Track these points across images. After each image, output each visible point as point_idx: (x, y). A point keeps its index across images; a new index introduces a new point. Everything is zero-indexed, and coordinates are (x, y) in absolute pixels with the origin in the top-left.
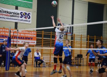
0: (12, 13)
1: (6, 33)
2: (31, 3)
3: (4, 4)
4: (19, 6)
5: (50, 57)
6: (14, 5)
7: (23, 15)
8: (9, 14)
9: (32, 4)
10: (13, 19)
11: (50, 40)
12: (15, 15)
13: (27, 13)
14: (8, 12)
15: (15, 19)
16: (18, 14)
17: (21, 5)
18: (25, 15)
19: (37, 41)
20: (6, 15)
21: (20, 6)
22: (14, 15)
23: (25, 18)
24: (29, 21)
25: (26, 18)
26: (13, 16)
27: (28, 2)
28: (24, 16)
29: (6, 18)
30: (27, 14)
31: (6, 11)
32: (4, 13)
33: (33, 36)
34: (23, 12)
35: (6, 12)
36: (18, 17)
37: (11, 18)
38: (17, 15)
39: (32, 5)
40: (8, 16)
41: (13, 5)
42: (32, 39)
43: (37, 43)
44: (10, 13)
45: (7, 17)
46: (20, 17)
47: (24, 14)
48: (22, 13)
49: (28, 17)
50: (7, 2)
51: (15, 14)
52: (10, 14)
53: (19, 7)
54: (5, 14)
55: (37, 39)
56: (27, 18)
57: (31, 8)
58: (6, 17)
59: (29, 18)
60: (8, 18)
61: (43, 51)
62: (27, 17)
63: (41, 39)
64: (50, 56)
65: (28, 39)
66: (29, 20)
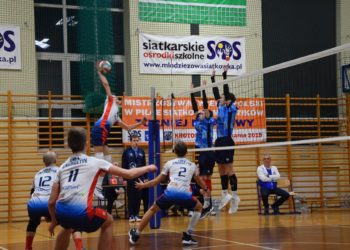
0: (180, 46)
1: (165, 111)
2: (242, 7)
3: (154, 21)
4: (202, 23)
5: (321, 181)
6: (185, 22)
7: (217, 48)
8: (170, 52)
9: (244, 10)
10: (184, 66)
11: (316, 123)
12: (191, 52)
13: (231, 42)
14: (167, 46)
15: (193, 66)
16: (201, 48)
17: (207, 18)
18: (224, 48)
19: (268, 129)
20: (161, 56)
21: (207, 23)
22: (187, 52)
23: (224, 57)
24: (240, 67)
25: (228, 59)
26: (184, 56)
27: (232, 6)
28: (221, 54)
29: (164, 65)
30: (228, 44)
31: (161, 44)
32: (155, 51)
33: (253, 113)
34: (217, 39)
35: (163, 47)
36: (201, 57)
37: (180, 62)
38: (195, 53)
39: (245, 15)
40: (169, 57)
41: (181, 21)
42: (250, 125)
43: (268, 134)
44: (175, 47)
45: (166, 61)
46: (208, 57)
47: (221, 46)
48: (212, 45)
49: (235, 54)
50: (164, 16)
51: (191, 48)
52: (175, 52)
53: (201, 27)
54: (159, 51)
55: (268, 123)
56: (232, 58)
57: (240, 25)
58: (161, 61)
59: (237, 58)
60: (169, 66)
61: (293, 162)
62: (231, 53)
63: (284, 123)
64: (321, 176)
65: (238, 125)
66: (238, 62)
